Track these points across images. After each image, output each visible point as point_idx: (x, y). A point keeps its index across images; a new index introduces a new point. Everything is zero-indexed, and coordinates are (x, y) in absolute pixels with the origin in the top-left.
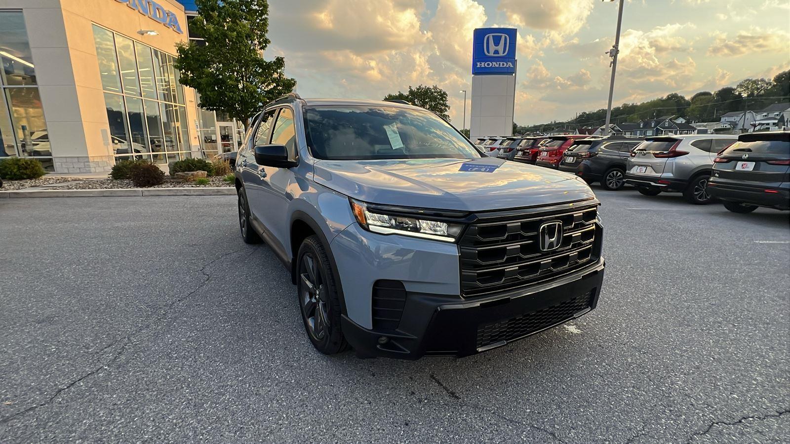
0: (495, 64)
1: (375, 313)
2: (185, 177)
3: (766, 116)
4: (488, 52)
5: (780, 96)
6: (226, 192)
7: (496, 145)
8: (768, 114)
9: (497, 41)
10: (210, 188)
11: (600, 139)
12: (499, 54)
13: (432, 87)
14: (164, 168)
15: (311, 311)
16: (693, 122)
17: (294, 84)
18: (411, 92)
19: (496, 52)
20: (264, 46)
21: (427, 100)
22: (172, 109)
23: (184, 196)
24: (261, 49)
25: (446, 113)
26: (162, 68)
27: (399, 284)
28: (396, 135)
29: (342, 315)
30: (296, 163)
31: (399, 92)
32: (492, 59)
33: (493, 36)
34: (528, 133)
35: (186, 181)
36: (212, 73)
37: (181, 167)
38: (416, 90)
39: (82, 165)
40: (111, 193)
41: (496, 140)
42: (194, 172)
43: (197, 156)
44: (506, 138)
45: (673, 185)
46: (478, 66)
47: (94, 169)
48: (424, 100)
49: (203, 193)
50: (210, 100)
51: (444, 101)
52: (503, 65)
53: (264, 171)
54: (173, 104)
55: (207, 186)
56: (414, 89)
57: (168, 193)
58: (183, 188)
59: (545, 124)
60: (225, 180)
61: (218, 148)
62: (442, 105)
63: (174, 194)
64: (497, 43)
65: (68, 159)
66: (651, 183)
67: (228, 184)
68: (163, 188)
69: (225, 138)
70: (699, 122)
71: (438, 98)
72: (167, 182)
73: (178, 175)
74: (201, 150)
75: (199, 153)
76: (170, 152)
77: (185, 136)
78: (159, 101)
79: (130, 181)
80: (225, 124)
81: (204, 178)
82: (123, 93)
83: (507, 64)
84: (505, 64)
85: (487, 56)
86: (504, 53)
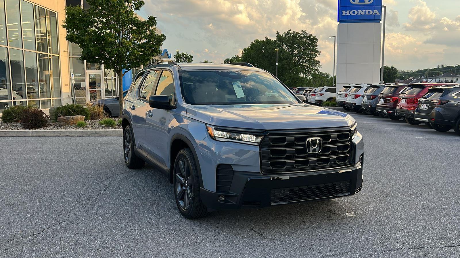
0: (361, 12)
1: (217, 183)
2: (66, 121)
4: (354, 1)
6: (103, 134)
7: (361, 92)
10: (89, 130)
11: (452, 87)
12: (365, 2)
13: (301, 32)
14: (46, 112)
15: (182, 196)
17: (164, 40)
18: (279, 37)
20: (139, 7)
21: (296, 46)
22: (47, 58)
23: (66, 137)
24: (136, 9)
25: (316, 59)
26: (38, 21)
27: (229, 166)
28: (240, 89)
29: (201, 188)
30: (175, 106)
31: (266, 38)
32: (357, 7)
34: (411, 78)
35: (67, 124)
36: (94, 32)
37: (62, 112)
38: (284, 35)
40: (5, 134)
41: (361, 87)
42: (74, 116)
43: (66, 102)
44: (370, 86)
46: (344, 14)
48: (293, 45)
49: (82, 135)
50: (91, 54)
51: (313, 46)
52: (369, 12)
53: (151, 112)
54: (49, 54)
55: (86, 128)
56: (282, 34)
57: (53, 134)
58: (65, 130)
60: (101, 124)
61: (87, 95)
62: (312, 50)
63: (58, 135)
67: (103, 127)
68: (48, 130)
69: (93, 84)
71: (308, 44)
72: (50, 125)
73: (60, 118)
74: (70, 96)
75: (69, 99)
76: (44, 99)
77: (56, 83)
78: (37, 52)
79: (18, 123)
80: (94, 72)
81: (82, 121)
82: (8, 45)
83: (373, 12)
84: (371, 12)
85: (353, 4)
86: (370, 1)
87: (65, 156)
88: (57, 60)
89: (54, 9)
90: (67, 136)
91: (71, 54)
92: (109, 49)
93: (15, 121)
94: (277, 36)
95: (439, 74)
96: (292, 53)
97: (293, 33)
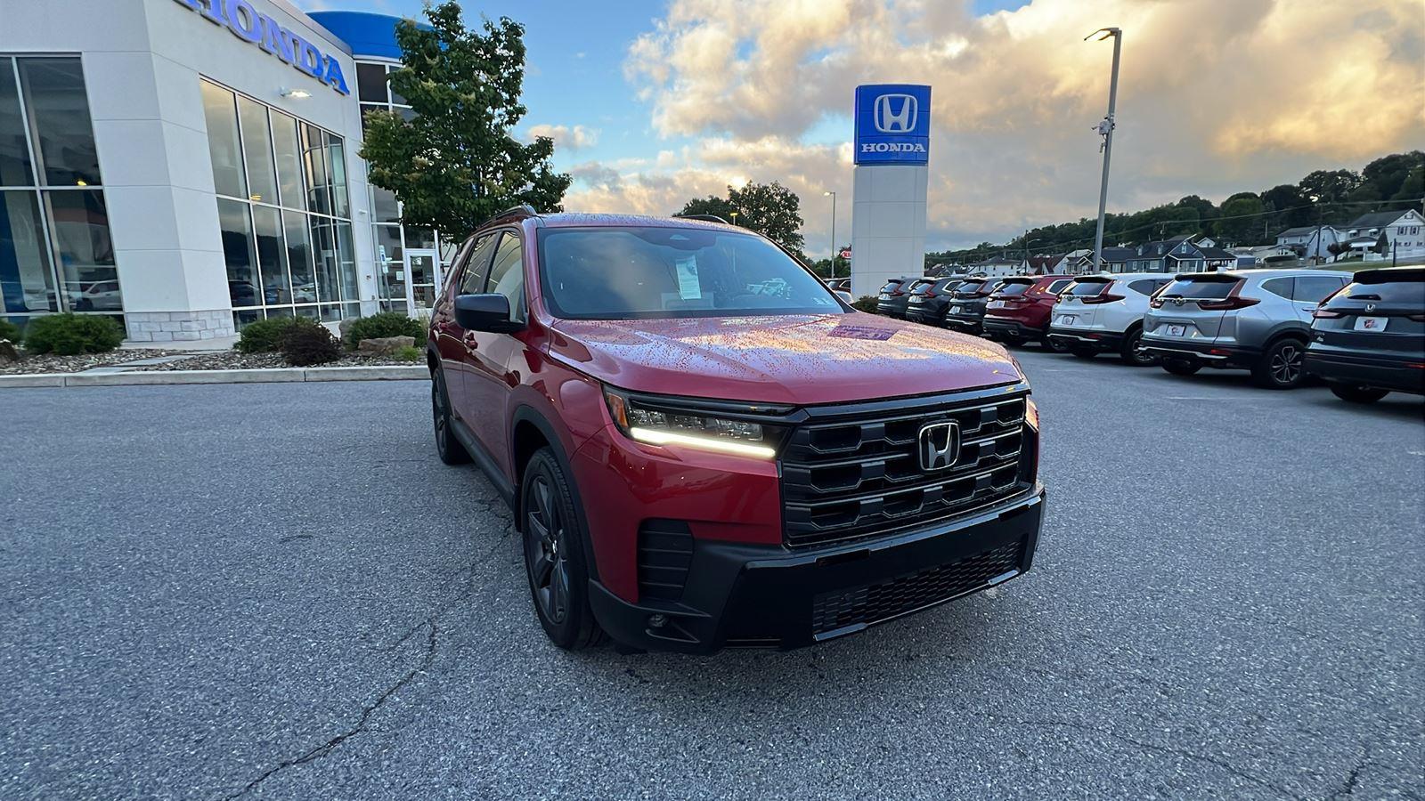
0: (894, 147)
2: (377, 348)
3: (1355, 234)
4: (882, 126)
5: (1376, 200)
8: (1359, 231)
9: (897, 107)
12: (900, 129)
13: (769, 185)
14: (334, 329)
16: (1228, 246)
18: (733, 195)
19: (896, 126)
20: (516, 118)
21: (762, 209)
22: (329, 225)
23: (380, 382)
24: (509, 122)
25: (797, 232)
31: (711, 196)
32: (887, 138)
33: (889, 98)
35: (380, 354)
36: (426, 167)
37: (365, 330)
38: (741, 190)
39: (176, 327)
40: (250, 377)
42: (392, 338)
43: (369, 310)
45: (1237, 355)
46: (865, 150)
47: (197, 333)
48: (757, 208)
51: (792, 210)
52: (908, 147)
54: (331, 217)
55: (418, 362)
57: (350, 376)
58: (377, 367)
59: (968, 249)
61: (407, 296)
62: (790, 217)
63: (363, 377)
64: (896, 110)
65: (152, 316)
66: (1196, 353)
68: (341, 368)
69: (418, 275)
70: (1238, 245)
71: (782, 206)
72: (345, 357)
73: (363, 344)
74: (377, 298)
75: (373, 303)
76: (325, 303)
77: (348, 274)
78: (309, 213)
79: (278, 354)
80: (419, 253)
81: (411, 348)
82: (248, 199)
83: (915, 147)
84: (912, 146)
85: (880, 132)
86: (908, 128)
87: (386, 431)
88: (348, 230)
89: (337, 130)
90: (381, 379)
91: (374, 218)
92: (462, 201)
93: (270, 350)
94: (729, 192)
95: (984, 259)
96: (758, 221)
97: (757, 186)
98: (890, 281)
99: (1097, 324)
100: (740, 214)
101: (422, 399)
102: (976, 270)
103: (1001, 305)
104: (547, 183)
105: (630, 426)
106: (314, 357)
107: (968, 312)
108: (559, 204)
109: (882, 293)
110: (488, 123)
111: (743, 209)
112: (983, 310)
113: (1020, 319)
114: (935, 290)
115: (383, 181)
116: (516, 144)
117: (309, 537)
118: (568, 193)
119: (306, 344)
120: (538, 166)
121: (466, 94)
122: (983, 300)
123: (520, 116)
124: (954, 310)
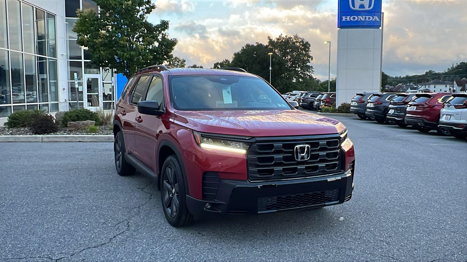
0: (361, 18)
2: (76, 126)
4: (354, 6)
10: (101, 136)
12: (364, 8)
13: (293, 37)
17: (175, 44)
18: (271, 42)
19: (362, 6)
21: (288, 51)
22: (45, 61)
24: (147, 13)
25: (309, 64)
32: (357, 13)
34: (400, 84)
37: (71, 117)
38: (276, 40)
42: (84, 122)
43: (63, 106)
46: (344, 20)
48: (285, 50)
52: (369, 18)
54: (47, 57)
55: (97, 134)
58: (76, 136)
59: (419, 74)
61: (84, 99)
62: (305, 55)
63: (70, 140)
68: (59, 136)
69: (90, 88)
72: (60, 130)
73: (70, 124)
74: (68, 100)
75: (65, 103)
77: (53, 87)
78: (36, 55)
79: (27, 129)
80: (92, 76)
81: (93, 126)
82: (8, 48)
83: (373, 18)
84: (371, 18)
85: (351, 9)
86: (369, 7)
88: (55, 64)
89: (53, 12)
90: (80, 142)
91: (69, 57)
92: (122, 53)
93: (22, 126)
94: (268, 41)
95: (428, 81)
96: (285, 58)
97: (285, 37)
98: (357, 94)
99: (463, 120)
100: (274, 53)
101: (102, 150)
102: (423, 88)
103: (414, 109)
104: (165, 43)
105: (201, 143)
106: (46, 130)
107: (398, 113)
108: (170, 54)
109: (352, 101)
110: (137, 13)
111: (276, 51)
112: (406, 112)
113: (424, 117)
114: (382, 100)
115: (83, 43)
116: (150, 24)
117: (72, 197)
118: (175, 48)
119: (42, 124)
120: (161, 35)
121: (127, 2)
122: (405, 106)
123: (152, 9)
124: (391, 112)
